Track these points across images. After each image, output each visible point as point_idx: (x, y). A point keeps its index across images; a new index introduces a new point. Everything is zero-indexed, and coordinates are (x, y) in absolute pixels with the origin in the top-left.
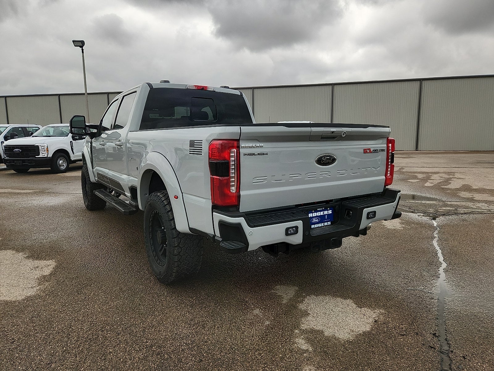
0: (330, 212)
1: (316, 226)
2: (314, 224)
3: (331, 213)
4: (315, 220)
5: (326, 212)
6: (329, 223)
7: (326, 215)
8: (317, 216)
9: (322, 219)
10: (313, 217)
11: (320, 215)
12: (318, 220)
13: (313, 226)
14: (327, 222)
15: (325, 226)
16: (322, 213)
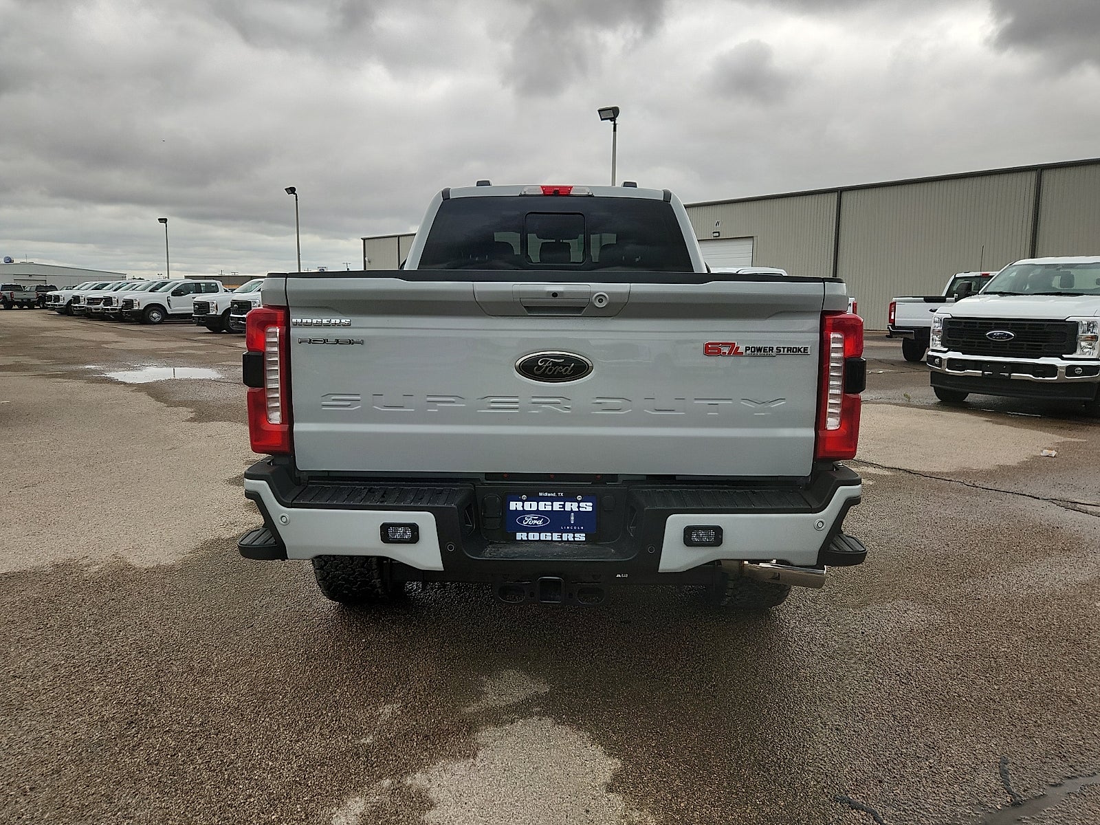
0: (587, 507)
1: (533, 536)
2: (528, 530)
3: (590, 509)
4: (529, 521)
5: (570, 506)
6: (581, 537)
7: (572, 514)
8: (537, 512)
9: (556, 521)
10: (524, 512)
11: (549, 508)
12: (544, 522)
13: (519, 536)
14: (574, 532)
15: (562, 541)
16: (557, 506)
